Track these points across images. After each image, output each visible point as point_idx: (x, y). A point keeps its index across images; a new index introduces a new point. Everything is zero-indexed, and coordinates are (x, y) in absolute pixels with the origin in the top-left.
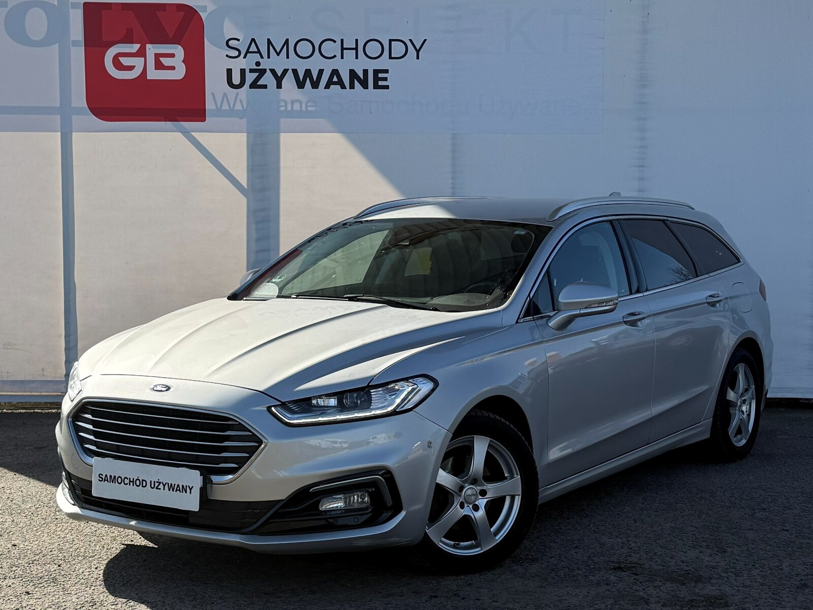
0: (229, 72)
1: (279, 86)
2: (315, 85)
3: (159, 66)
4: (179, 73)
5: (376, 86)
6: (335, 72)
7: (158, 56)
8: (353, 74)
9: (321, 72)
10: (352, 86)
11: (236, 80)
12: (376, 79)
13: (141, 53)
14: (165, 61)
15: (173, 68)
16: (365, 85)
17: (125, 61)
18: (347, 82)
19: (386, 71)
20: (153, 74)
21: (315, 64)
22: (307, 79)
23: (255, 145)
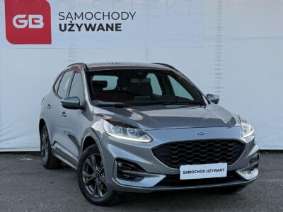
0: (60, 25)
1: (79, 30)
2: (93, 30)
3: (33, 23)
4: (41, 26)
5: (116, 30)
6: (101, 25)
7: (33, 19)
8: (108, 25)
9: (95, 25)
10: (107, 30)
11: (63, 28)
12: (117, 27)
13: (27, 18)
14: (36, 21)
15: (38, 24)
16: (112, 29)
17: (21, 21)
18: (105, 28)
19: (120, 24)
20: (31, 26)
21: (93, 22)
22: (90, 28)
23: (70, 53)
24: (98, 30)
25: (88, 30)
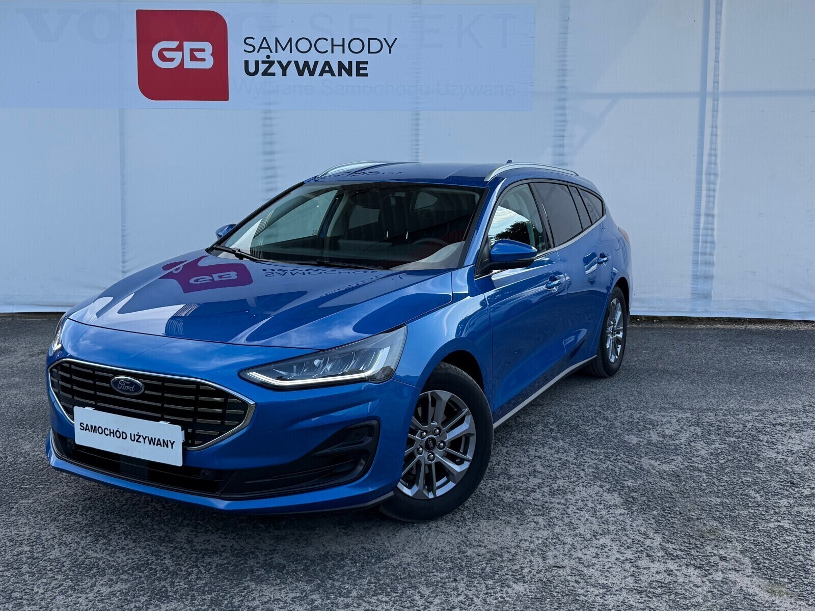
0: (246, 63)
2: (312, 73)
3: (193, 58)
4: (208, 63)
5: (358, 74)
6: (327, 63)
7: (192, 51)
8: (340, 65)
9: (316, 63)
10: (340, 74)
11: (252, 69)
12: (358, 69)
13: (180, 48)
15: (203, 60)
16: (350, 74)
17: (167, 54)
18: (336, 72)
19: (366, 63)
20: (189, 65)
21: (312, 57)
22: (306, 69)
23: (266, 119)
24: (321, 74)
25: (301, 73)
